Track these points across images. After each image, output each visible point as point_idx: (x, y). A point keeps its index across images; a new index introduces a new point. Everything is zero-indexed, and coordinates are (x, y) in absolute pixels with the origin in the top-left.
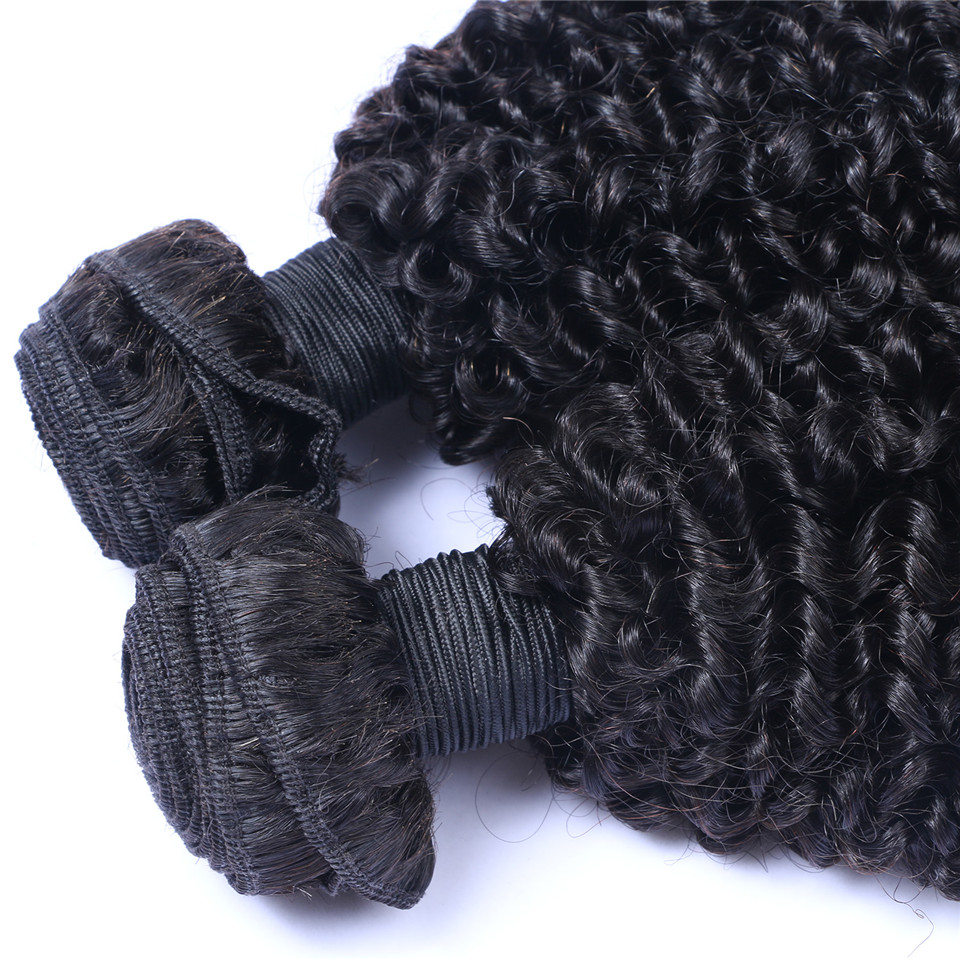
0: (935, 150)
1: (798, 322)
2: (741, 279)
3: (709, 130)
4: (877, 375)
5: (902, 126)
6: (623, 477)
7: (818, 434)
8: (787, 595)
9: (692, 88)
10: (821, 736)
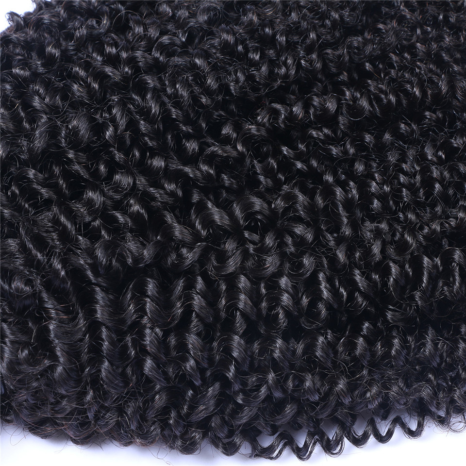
0: (144, 120)
1: (90, 203)
2: (64, 186)
3: (43, 121)
4: (126, 223)
5: (129, 110)
6: (14, 282)
7: (99, 253)
8: (94, 327)
9: (35, 102)
10: (115, 389)
